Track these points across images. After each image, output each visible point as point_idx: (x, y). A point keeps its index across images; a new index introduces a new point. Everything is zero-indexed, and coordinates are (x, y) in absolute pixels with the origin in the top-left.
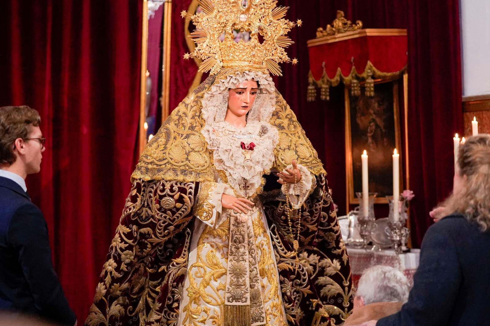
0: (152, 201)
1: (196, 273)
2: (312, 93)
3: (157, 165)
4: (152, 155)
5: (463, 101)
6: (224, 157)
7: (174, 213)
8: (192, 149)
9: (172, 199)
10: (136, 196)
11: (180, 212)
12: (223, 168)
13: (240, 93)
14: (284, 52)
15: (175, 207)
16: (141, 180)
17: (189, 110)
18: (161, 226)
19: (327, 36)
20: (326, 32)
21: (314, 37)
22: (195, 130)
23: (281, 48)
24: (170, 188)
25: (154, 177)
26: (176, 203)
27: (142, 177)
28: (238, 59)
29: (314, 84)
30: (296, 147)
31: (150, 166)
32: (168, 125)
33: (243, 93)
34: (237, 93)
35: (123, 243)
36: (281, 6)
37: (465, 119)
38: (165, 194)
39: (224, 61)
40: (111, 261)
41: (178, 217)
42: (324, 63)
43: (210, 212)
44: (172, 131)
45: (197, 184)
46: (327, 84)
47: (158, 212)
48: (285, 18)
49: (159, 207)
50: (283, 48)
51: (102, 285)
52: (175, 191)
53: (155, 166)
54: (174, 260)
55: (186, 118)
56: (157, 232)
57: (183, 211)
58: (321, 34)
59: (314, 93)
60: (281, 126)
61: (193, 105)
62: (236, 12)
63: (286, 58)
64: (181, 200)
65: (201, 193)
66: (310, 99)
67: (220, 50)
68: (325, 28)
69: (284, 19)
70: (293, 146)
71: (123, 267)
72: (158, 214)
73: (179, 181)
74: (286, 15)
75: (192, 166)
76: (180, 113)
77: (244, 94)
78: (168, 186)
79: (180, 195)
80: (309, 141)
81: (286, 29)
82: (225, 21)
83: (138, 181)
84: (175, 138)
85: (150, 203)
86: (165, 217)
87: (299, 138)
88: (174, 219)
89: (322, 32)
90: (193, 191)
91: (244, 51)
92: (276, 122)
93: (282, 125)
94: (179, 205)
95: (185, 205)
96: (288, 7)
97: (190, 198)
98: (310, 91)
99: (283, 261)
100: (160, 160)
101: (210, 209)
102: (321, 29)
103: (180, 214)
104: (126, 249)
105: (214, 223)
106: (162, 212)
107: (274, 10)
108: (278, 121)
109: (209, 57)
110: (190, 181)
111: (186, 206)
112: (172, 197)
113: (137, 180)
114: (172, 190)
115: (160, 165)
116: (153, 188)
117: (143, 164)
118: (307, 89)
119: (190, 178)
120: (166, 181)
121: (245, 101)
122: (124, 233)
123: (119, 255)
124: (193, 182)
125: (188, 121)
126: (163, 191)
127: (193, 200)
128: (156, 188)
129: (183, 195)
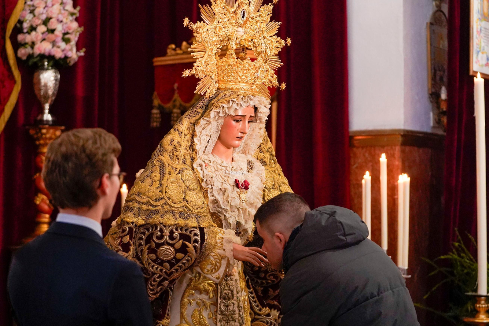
0: (142, 251)
2: (156, 118)
3: (153, 206)
4: (147, 194)
5: (350, 134)
6: (220, 198)
7: (172, 265)
8: (186, 186)
9: (172, 249)
10: (128, 244)
11: (180, 264)
12: (217, 210)
13: (238, 121)
14: (274, 74)
15: (175, 258)
16: (134, 224)
17: (183, 139)
18: (155, 281)
19: (182, 54)
20: (181, 49)
21: (164, 54)
22: (187, 164)
23: (272, 71)
24: (169, 234)
25: (150, 221)
26: (176, 253)
27: (135, 220)
28: (240, 80)
29: (160, 107)
30: (280, 186)
31: (144, 207)
32: (161, 157)
33: (240, 120)
34: (234, 121)
36: (274, 20)
37: (352, 155)
38: (164, 242)
39: (220, 82)
41: (177, 270)
42: (176, 86)
43: (218, 264)
44: (167, 164)
45: (202, 230)
46: (179, 108)
47: (153, 264)
48: (278, 35)
49: (155, 258)
50: (273, 70)
52: (175, 238)
53: (150, 207)
54: (160, 321)
55: (180, 148)
56: (149, 288)
57: (184, 264)
58: (173, 52)
59: (159, 118)
60: (263, 161)
61: (186, 133)
62: (234, 24)
63: (276, 82)
64: (183, 249)
65: (209, 241)
66: (155, 124)
67: (217, 68)
68: (179, 46)
69: (276, 36)
70: (277, 185)
72: (153, 267)
73: (179, 226)
74: (277, 32)
75: (190, 207)
76: (175, 143)
77: (241, 123)
78: (167, 232)
79: (183, 243)
81: (277, 48)
82: (224, 33)
83: (131, 225)
84: (170, 173)
85: (139, 252)
86: (161, 270)
87: (280, 175)
88: (172, 273)
89: (174, 50)
90: (199, 239)
91: (249, 72)
92: (258, 157)
93: (265, 159)
94: (180, 255)
95: (187, 255)
96: (280, 22)
97: (195, 247)
98: (155, 116)
99: (257, 319)
100: (157, 200)
101: (218, 261)
102: (173, 46)
103: (180, 267)
105: (221, 277)
106: (157, 264)
107: (268, 24)
108: (261, 155)
109: (206, 76)
110: (193, 226)
111: (189, 256)
112: (172, 245)
113: (128, 223)
114: (171, 237)
115: (156, 206)
116: (144, 233)
117: (136, 205)
118: (150, 114)
119: (192, 222)
120: (165, 226)
121: (242, 131)
124: (196, 228)
125: (182, 151)
126: (161, 237)
127: (199, 250)
128: (148, 234)
129: (187, 243)
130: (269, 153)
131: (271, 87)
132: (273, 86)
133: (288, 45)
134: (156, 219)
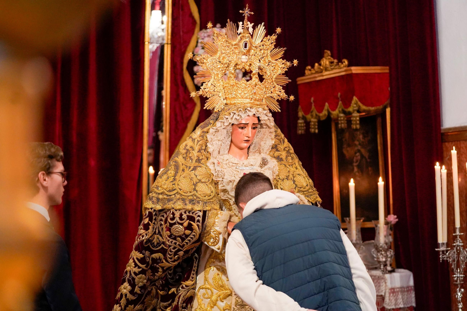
0: (162, 229)
1: (204, 295)
2: (301, 126)
3: (167, 195)
4: (163, 186)
5: (442, 132)
6: (229, 188)
7: (183, 240)
8: (199, 180)
9: (181, 227)
10: (148, 224)
11: (189, 238)
12: (227, 197)
13: (242, 128)
14: (282, 89)
15: (184, 234)
16: (153, 209)
17: (196, 144)
18: (171, 252)
19: (315, 73)
20: (314, 70)
21: (303, 74)
22: (201, 163)
23: (279, 86)
24: (179, 216)
25: (165, 207)
26: (185, 230)
27: (153, 206)
28: (240, 96)
29: (304, 118)
30: (294, 177)
31: (161, 196)
32: (176, 158)
33: (245, 127)
34: (240, 128)
35: (137, 267)
36: (279, 47)
37: (444, 149)
38: (175, 222)
39: (227, 99)
40: (126, 284)
41: (187, 243)
42: (312, 99)
43: (217, 238)
44: (181, 164)
45: (205, 212)
46: (316, 118)
47: (169, 239)
48: (283, 58)
49: (169, 234)
50: (281, 86)
51: (118, 307)
52: (184, 219)
53: (165, 196)
54: (183, 282)
55: (193, 152)
56: (168, 257)
57: (192, 238)
58: (309, 72)
59: (303, 127)
60: (280, 158)
62: (238, 54)
63: (283, 95)
64: (190, 227)
65: (209, 221)
66: (300, 132)
67: (224, 88)
68: (313, 67)
69: (281, 59)
70: (291, 176)
71: (137, 290)
72: (168, 240)
73: (188, 210)
74: (283, 56)
75: (199, 195)
76: (188, 147)
77: (246, 129)
78: (177, 215)
79: (189, 222)
80: (305, 171)
81: (283, 68)
82: (228, 61)
83: (150, 210)
84: (183, 170)
85: (161, 230)
86: (175, 243)
87: (297, 168)
88: (184, 245)
89: (310, 70)
90: (201, 219)
91: (246, 90)
92: (275, 154)
93: (281, 157)
94: (188, 232)
95: (193, 232)
96: (285, 48)
97: (198, 225)
100: (170, 191)
101: (216, 235)
102: (309, 67)
103: (189, 240)
104: (140, 273)
105: (221, 248)
106: (172, 239)
107: (272, 51)
108: (277, 154)
109: (213, 95)
110: (198, 209)
111: (194, 233)
112: (182, 224)
113: (148, 209)
114: (181, 218)
115: (170, 195)
116: (163, 216)
117: (154, 195)
118: (297, 123)
119: (197, 207)
120: (176, 210)
122: (137, 259)
123: (134, 279)
124: (200, 211)
125: (195, 154)
126: (173, 219)
127: (201, 227)
128: (166, 216)
129: (192, 222)
130: (285, 151)
131: (280, 99)
132: (281, 98)
133: (295, 65)
134: (169, 205)
